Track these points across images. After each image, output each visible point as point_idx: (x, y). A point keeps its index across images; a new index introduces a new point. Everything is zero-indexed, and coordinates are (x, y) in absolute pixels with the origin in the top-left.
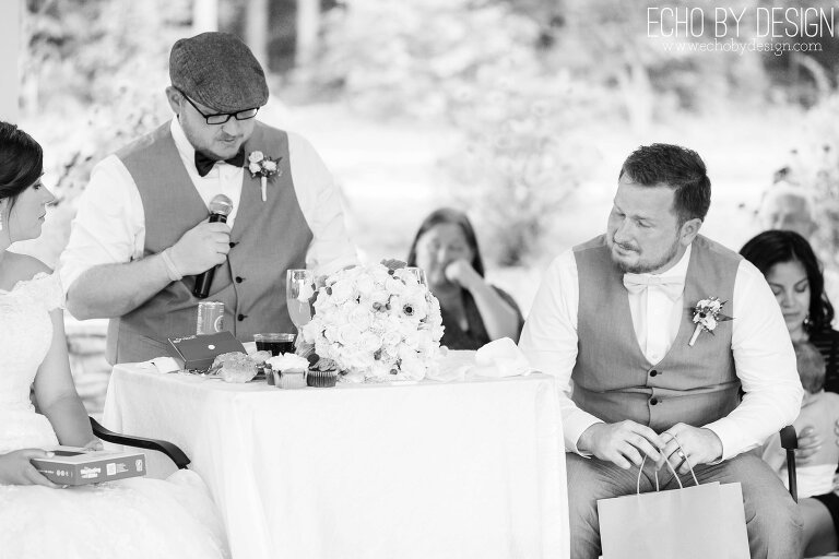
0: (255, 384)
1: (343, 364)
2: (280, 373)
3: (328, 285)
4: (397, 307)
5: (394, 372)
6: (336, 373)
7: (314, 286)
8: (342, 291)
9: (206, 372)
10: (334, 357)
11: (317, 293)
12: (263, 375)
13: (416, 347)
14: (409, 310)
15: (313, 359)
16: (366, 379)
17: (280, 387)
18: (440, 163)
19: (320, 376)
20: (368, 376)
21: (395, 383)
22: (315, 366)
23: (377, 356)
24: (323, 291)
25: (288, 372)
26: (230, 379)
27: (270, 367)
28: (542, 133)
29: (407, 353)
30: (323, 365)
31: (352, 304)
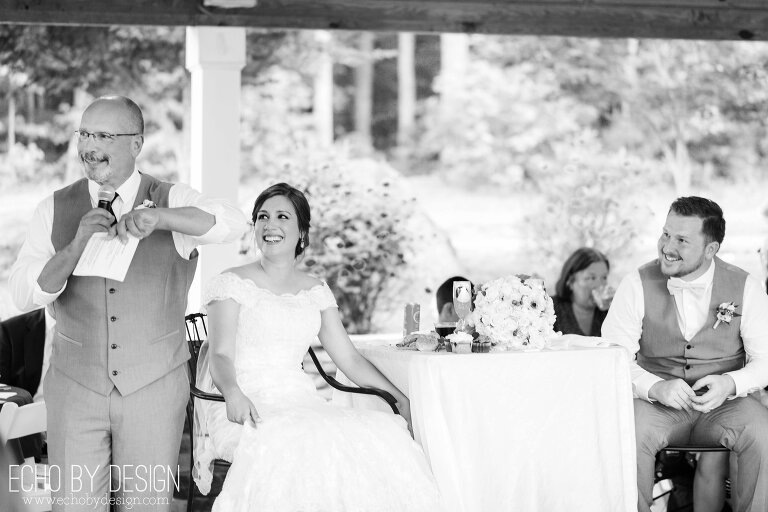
1: (494, 339)
2: (455, 344)
4: (527, 303)
5: (525, 344)
6: (489, 344)
8: (493, 293)
10: (488, 334)
11: (476, 295)
12: (443, 346)
13: (539, 328)
14: (534, 305)
15: (476, 335)
16: (508, 349)
17: (456, 353)
18: (527, 220)
19: (479, 346)
20: (509, 347)
21: (526, 351)
22: (477, 340)
23: (515, 334)
25: (460, 344)
26: (422, 350)
27: (449, 340)
28: (606, 196)
29: (533, 333)
30: (482, 340)
31: (498, 301)
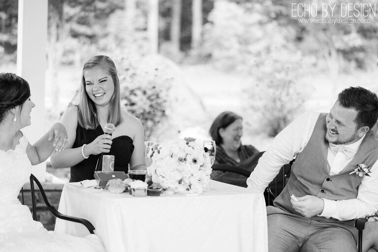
0: (124, 194)
1: (165, 186)
2: (134, 189)
3: (158, 149)
4: (190, 159)
5: (188, 190)
6: (160, 190)
7: (152, 149)
8: (165, 152)
9: (103, 188)
10: (160, 182)
11: (154, 152)
12: (127, 190)
13: (198, 178)
14: (195, 161)
15: (150, 183)
16: (175, 193)
17: (134, 196)
18: (244, 91)
19: (153, 191)
20: (176, 192)
21: (187, 195)
22: (151, 187)
23: (180, 182)
24: (156, 151)
25: (138, 189)
26: (113, 192)
27: (130, 186)
28: (289, 78)
29: (194, 181)
30: (154, 186)
31: (169, 158)
